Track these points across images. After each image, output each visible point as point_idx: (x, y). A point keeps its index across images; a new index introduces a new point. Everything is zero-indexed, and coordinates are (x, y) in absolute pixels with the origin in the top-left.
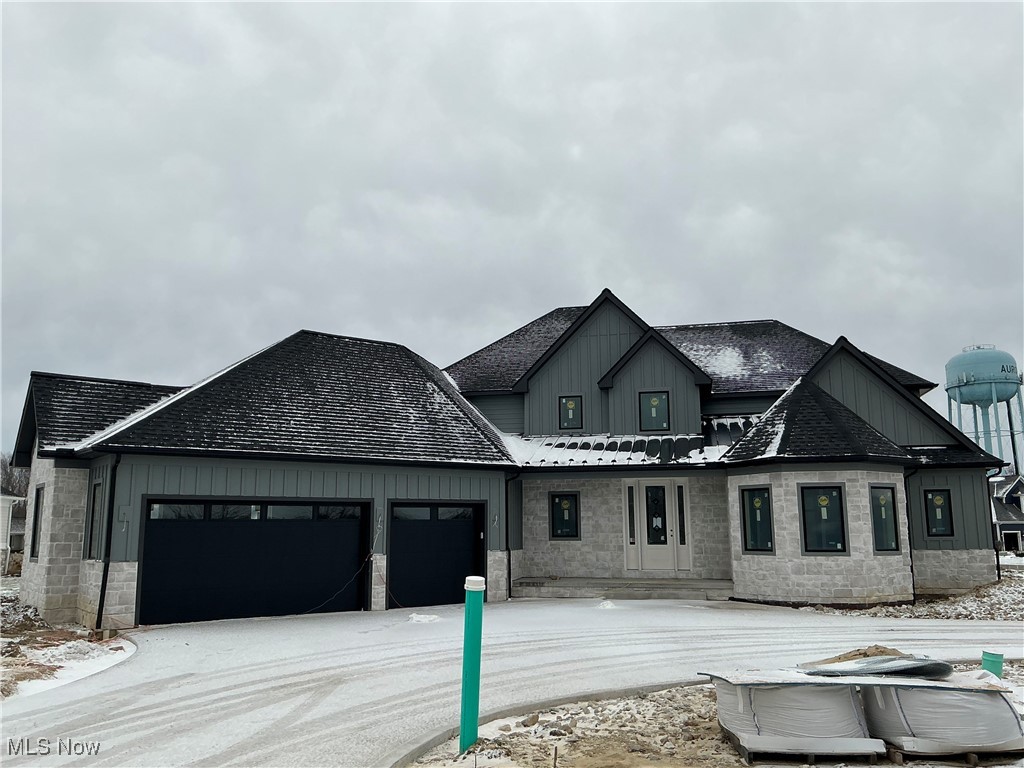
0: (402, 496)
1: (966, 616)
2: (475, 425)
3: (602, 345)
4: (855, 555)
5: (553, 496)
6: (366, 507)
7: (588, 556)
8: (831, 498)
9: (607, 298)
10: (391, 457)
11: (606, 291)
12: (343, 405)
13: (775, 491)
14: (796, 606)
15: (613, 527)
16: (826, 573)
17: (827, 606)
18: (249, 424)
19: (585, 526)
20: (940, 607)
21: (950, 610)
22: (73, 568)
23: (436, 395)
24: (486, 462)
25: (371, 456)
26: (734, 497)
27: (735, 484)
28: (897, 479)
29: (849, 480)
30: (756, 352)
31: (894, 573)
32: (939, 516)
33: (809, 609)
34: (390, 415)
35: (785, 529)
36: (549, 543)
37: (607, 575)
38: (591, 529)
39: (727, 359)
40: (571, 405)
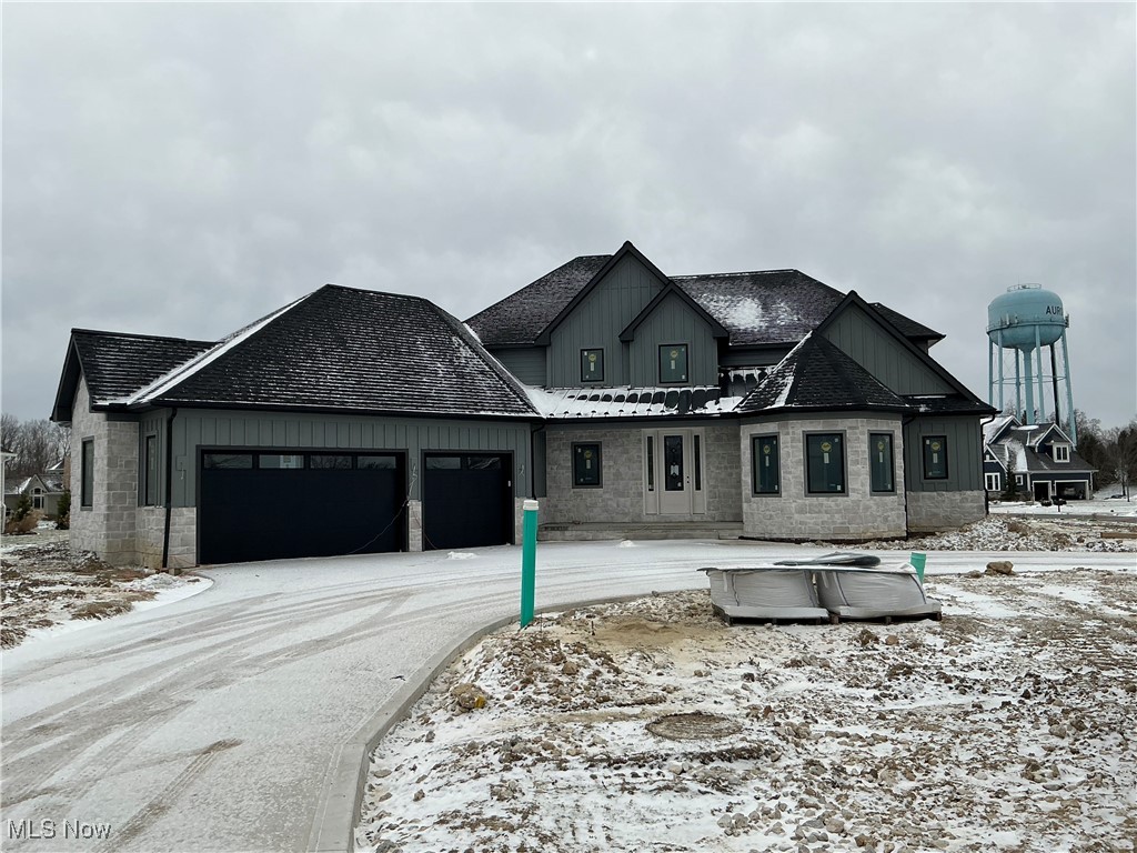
0: (434, 446)
1: (948, 548)
2: (501, 379)
3: (623, 299)
4: (853, 496)
5: (575, 446)
6: (401, 457)
7: (609, 502)
8: (833, 444)
9: (628, 251)
10: (424, 410)
11: (628, 244)
12: (374, 360)
13: (782, 438)
14: (798, 542)
15: (633, 474)
16: (826, 512)
17: (826, 541)
18: (289, 378)
19: (606, 474)
20: (927, 542)
21: (935, 543)
22: (129, 515)
23: (461, 349)
24: (513, 414)
25: (405, 409)
26: (745, 444)
27: (747, 432)
28: (895, 427)
29: (850, 428)
30: (774, 303)
31: (890, 511)
32: (935, 460)
33: (809, 544)
34: (419, 370)
35: (790, 473)
36: (572, 490)
37: (626, 520)
38: (612, 477)
39: (746, 310)
40: (593, 358)
